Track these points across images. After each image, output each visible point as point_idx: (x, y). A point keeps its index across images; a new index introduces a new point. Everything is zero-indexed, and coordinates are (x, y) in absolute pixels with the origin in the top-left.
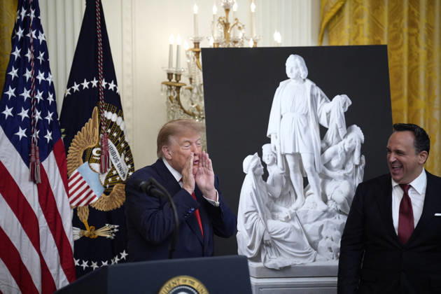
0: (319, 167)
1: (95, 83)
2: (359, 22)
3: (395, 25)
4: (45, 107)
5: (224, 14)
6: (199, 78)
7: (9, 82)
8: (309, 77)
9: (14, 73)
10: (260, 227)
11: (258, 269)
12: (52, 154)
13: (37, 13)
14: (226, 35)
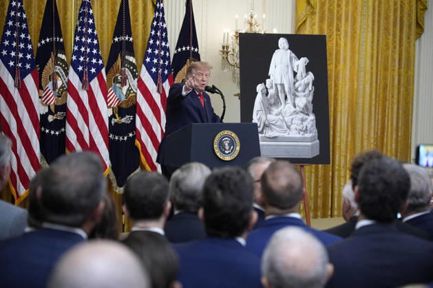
0: (293, 90)
1: (188, 48)
2: (314, 27)
3: (330, 30)
4: (165, 58)
5: (250, 19)
6: (237, 49)
7: (149, 46)
8: (289, 48)
9: (151, 42)
10: (264, 118)
11: (262, 137)
12: (167, 81)
13: (163, 14)
14: (251, 29)
